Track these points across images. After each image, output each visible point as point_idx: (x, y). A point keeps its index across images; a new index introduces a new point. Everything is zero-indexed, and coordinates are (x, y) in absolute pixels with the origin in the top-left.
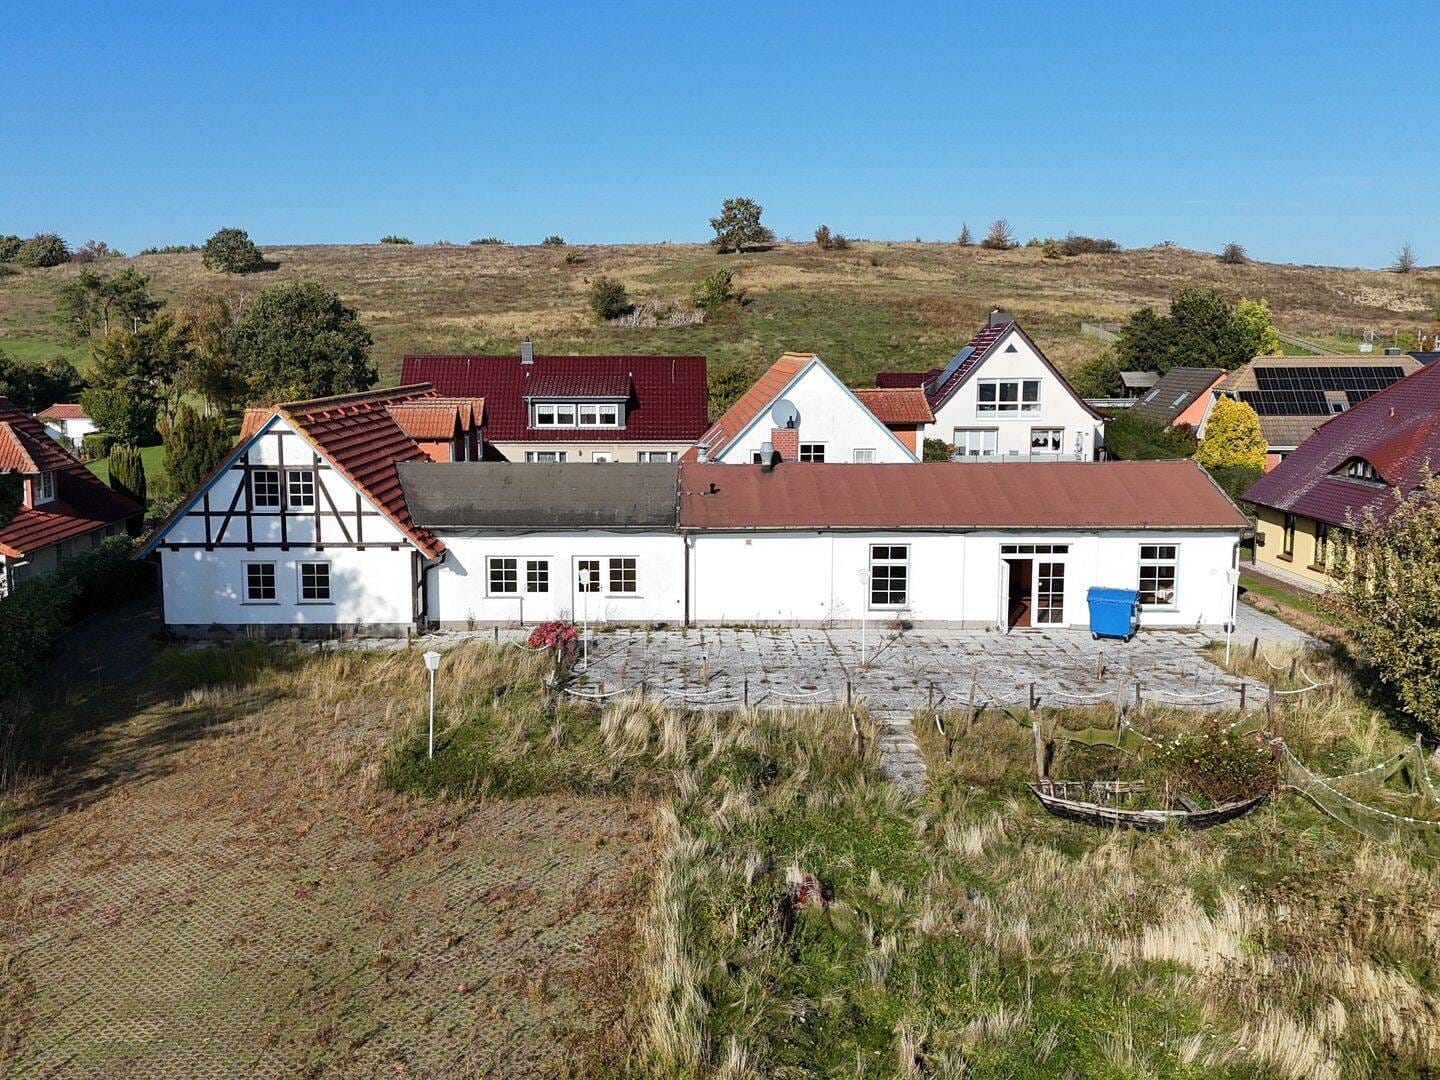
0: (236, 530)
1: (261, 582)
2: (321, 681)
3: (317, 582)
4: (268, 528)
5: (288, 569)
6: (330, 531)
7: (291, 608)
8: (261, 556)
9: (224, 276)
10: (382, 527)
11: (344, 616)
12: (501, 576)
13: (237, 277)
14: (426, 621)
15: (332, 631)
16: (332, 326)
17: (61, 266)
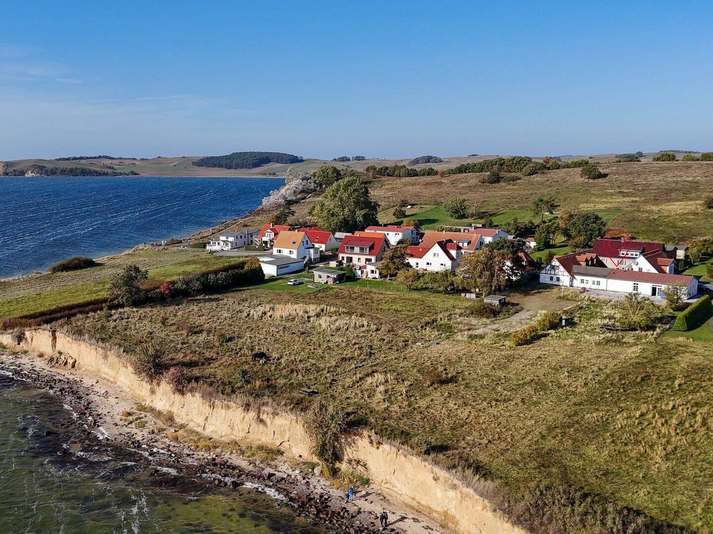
0: (549, 272)
1: (551, 279)
2: (555, 290)
3: (558, 279)
4: (553, 272)
5: (555, 278)
6: (560, 273)
7: (554, 282)
8: (552, 276)
9: (587, 180)
10: (566, 273)
11: (561, 284)
12: (582, 281)
13: (591, 181)
14: (571, 286)
15: (559, 285)
16: (594, 222)
17: (534, 175)
